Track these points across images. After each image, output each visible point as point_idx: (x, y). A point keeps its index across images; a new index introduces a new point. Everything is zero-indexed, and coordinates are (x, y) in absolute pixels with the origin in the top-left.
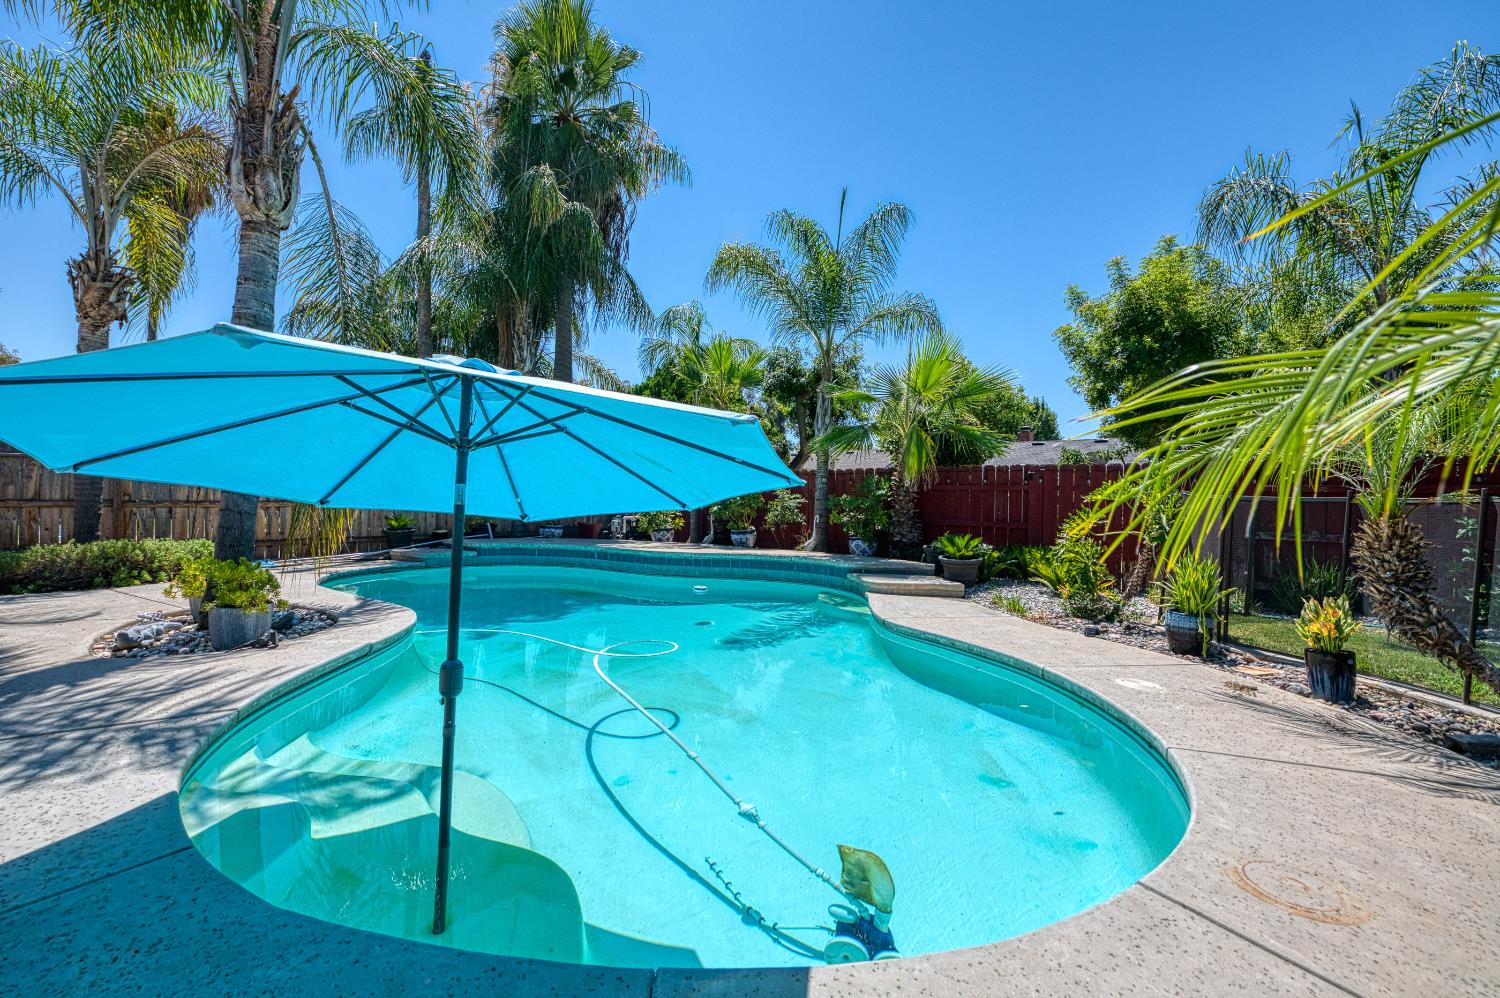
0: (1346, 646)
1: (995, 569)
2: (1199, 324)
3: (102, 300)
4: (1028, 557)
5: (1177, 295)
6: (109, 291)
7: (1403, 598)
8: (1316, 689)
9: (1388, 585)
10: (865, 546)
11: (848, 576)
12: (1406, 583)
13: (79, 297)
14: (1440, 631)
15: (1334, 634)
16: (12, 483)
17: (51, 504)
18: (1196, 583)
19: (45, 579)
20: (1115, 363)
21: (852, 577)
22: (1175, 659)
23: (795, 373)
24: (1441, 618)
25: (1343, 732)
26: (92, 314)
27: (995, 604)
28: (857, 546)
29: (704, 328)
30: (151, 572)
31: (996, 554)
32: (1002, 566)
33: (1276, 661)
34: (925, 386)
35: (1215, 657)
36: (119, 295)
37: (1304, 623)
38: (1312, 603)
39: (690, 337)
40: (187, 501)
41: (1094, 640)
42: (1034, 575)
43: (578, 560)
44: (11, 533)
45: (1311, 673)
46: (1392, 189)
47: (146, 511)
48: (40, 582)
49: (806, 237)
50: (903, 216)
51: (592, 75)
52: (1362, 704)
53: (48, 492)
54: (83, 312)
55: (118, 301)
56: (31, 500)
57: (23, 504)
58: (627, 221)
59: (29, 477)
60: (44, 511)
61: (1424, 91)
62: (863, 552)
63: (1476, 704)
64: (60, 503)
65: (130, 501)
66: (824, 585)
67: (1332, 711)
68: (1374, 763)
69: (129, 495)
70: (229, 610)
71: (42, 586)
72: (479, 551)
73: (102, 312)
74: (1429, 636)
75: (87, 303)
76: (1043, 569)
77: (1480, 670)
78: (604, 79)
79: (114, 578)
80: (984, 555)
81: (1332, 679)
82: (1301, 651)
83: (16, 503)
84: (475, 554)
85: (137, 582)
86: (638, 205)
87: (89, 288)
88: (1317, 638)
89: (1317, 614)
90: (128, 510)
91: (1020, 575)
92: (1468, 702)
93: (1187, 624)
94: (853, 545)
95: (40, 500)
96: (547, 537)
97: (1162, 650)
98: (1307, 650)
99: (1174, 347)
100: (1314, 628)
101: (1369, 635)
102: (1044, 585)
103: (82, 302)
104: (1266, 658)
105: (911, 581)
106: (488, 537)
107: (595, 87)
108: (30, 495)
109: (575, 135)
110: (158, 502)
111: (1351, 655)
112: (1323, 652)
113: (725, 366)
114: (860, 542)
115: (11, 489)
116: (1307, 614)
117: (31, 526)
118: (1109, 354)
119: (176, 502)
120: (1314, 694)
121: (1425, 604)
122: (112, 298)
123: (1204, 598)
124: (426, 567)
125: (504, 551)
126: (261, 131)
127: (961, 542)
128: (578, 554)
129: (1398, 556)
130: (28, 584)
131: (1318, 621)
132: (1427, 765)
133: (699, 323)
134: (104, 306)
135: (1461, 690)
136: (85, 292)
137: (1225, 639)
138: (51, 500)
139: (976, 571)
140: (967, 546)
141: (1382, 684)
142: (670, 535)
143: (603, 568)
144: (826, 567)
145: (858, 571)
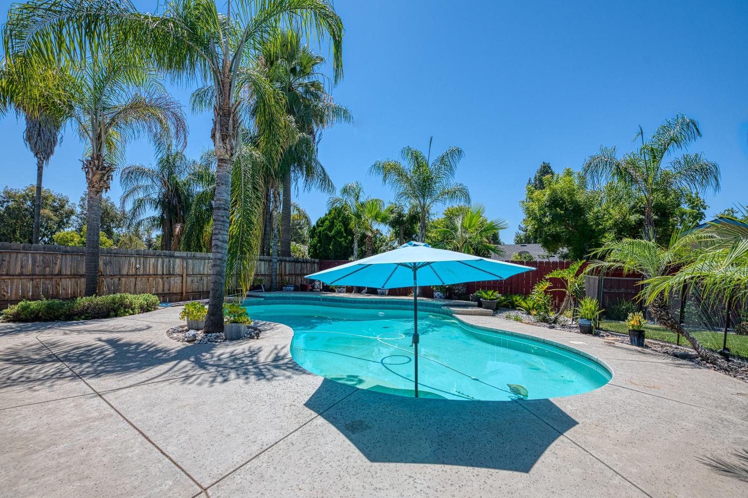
0: (642, 329)
1: (502, 304)
2: (580, 206)
3: (101, 179)
4: (514, 299)
5: (571, 193)
6: (104, 175)
7: (661, 312)
8: (632, 342)
9: (657, 308)
10: (441, 294)
11: (442, 307)
12: (662, 307)
13: (90, 177)
14: (672, 322)
15: (639, 324)
16: (48, 266)
17: (66, 277)
18: (590, 309)
19: (88, 313)
20: (547, 219)
21: (445, 308)
22: (584, 335)
23: (400, 215)
24: (672, 318)
25: (644, 353)
26: (96, 186)
27: (508, 318)
28: (438, 295)
29: (361, 194)
30: (132, 310)
31: (503, 298)
32: (505, 303)
33: (617, 335)
34: (469, 226)
35: (597, 335)
36: (108, 177)
37: (629, 321)
38: (631, 314)
39: (354, 197)
40: (127, 275)
41: (553, 330)
42: (519, 306)
43: (312, 302)
44: (48, 291)
45: (631, 339)
46: (654, 162)
47: (109, 280)
48: (87, 315)
49: (417, 158)
50: (460, 152)
51: (302, 68)
52: (647, 347)
53: (64, 271)
54: (91, 184)
55: (107, 180)
56: (57, 275)
57: (53, 277)
58: (317, 139)
59: (56, 264)
60: (63, 280)
61: (666, 128)
62: (442, 297)
63: (681, 345)
64: (70, 277)
65: (102, 275)
66: (430, 312)
67: (639, 349)
68: (654, 360)
69: (101, 272)
70: (236, 324)
71: (87, 317)
72: (265, 298)
73: (101, 185)
74: (669, 323)
75: (94, 180)
76: (524, 304)
77: (682, 333)
78: (308, 70)
79: (118, 313)
80: (498, 298)
81: (638, 339)
82: (627, 331)
83: (50, 277)
84: (263, 299)
85: (127, 314)
86: (323, 131)
87: (96, 173)
88: (633, 326)
89: (633, 317)
90: (101, 279)
91: (513, 306)
92: (678, 345)
93: (587, 323)
94: (436, 294)
95: (61, 275)
96: (287, 291)
97: (578, 332)
98: (629, 330)
99: (570, 214)
100: (632, 322)
101: (649, 326)
102: (522, 310)
103: (92, 180)
104: (613, 334)
105: (470, 309)
106: (262, 291)
107: (304, 73)
108: (56, 272)
109: (296, 97)
110: (114, 276)
111: (643, 331)
112: (634, 331)
113: (374, 213)
114: (439, 293)
115: (48, 269)
116: (629, 318)
117: (56, 288)
118: (544, 215)
119: (122, 276)
120: (632, 344)
121: (667, 313)
122: (105, 178)
123: (593, 314)
125: (276, 298)
126: (229, 120)
127: (490, 293)
128: (312, 299)
129: (660, 299)
130: (80, 315)
131: (634, 320)
132: (669, 360)
133: (360, 190)
134: (102, 182)
136: (94, 175)
137: (598, 329)
138: (66, 275)
139: (495, 305)
140: (492, 295)
141: (652, 341)
142: (344, 290)
143: (325, 306)
144: (431, 304)
145: (446, 305)
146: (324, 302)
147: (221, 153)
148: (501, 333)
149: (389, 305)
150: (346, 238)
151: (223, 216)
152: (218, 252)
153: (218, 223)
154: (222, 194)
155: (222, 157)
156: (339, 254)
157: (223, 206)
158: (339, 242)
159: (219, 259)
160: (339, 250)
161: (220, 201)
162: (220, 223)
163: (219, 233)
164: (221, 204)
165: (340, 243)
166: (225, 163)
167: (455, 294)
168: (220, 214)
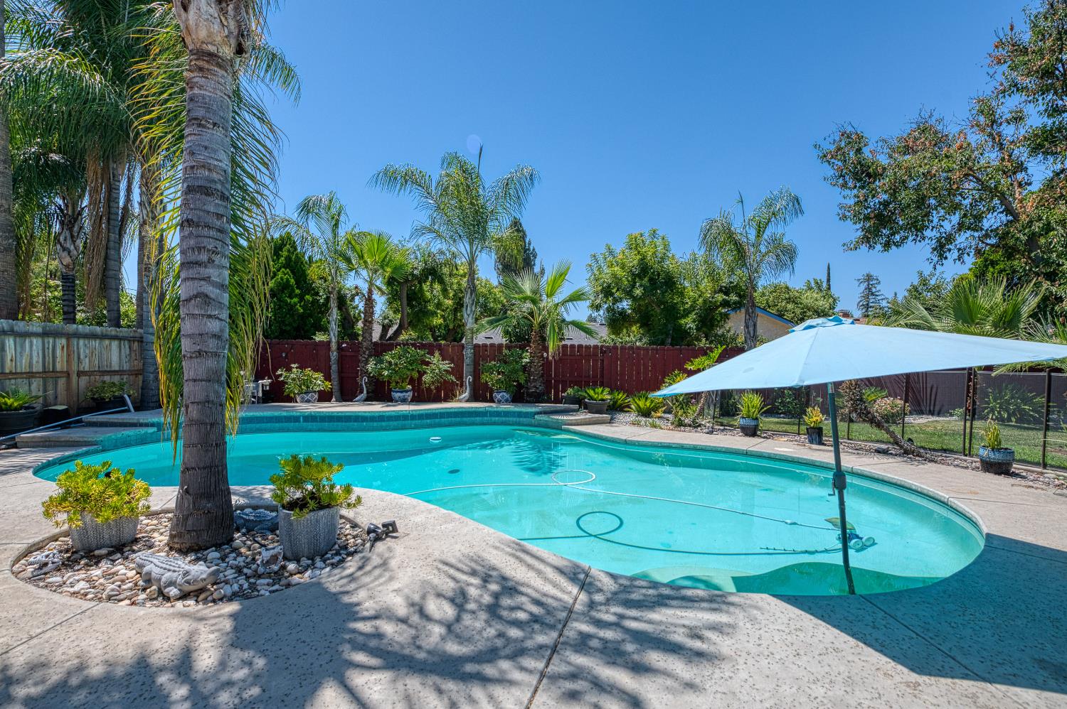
4: (618, 397)
10: (507, 396)
11: (536, 417)
21: (544, 418)
27: (636, 424)
34: (551, 293)
43: (277, 425)
46: (758, 237)
62: (507, 401)
74: (868, 418)
80: (610, 398)
84: (155, 429)
89: (812, 413)
92: (849, 439)
93: (752, 424)
106: (128, 411)
111: (822, 428)
113: (378, 257)
114: (505, 394)
116: (809, 414)
124: (103, 451)
127: (599, 391)
135: (846, 437)
139: (606, 407)
140: (602, 393)
142: (316, 396)
143: (311, 431)
144: (514, 412)
145: (545, 413)
146: (309, 425)
147: (210, 34)
148: (675, 448)
149: (443, 420)
150: (301, 298)
151: (219, 216)
152: (210, 316)
153: (206, 232)
154: (215, 151)
155: (212, 48)
156: (288, 328)
157: (219, 187)
158: (287, 304)
159: (214, 336)
160: (288, 319)
161: (210, 170)
162: (212, 233)
163: (211, 261)
164: (214, 181)
165: (292, 307)
166: (220, 66)
167: (530, 395)
168: (212, 209)
